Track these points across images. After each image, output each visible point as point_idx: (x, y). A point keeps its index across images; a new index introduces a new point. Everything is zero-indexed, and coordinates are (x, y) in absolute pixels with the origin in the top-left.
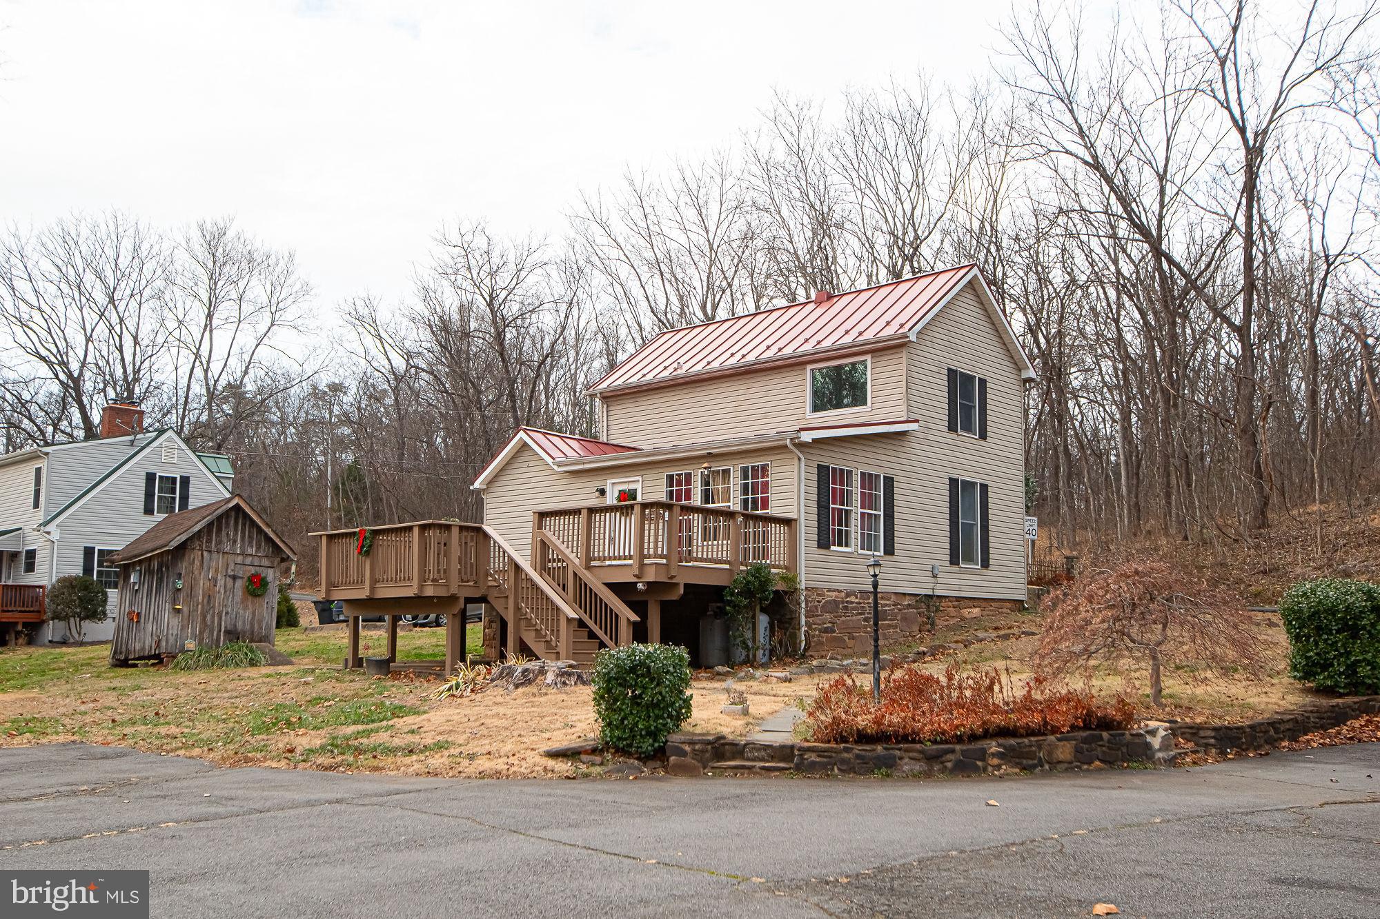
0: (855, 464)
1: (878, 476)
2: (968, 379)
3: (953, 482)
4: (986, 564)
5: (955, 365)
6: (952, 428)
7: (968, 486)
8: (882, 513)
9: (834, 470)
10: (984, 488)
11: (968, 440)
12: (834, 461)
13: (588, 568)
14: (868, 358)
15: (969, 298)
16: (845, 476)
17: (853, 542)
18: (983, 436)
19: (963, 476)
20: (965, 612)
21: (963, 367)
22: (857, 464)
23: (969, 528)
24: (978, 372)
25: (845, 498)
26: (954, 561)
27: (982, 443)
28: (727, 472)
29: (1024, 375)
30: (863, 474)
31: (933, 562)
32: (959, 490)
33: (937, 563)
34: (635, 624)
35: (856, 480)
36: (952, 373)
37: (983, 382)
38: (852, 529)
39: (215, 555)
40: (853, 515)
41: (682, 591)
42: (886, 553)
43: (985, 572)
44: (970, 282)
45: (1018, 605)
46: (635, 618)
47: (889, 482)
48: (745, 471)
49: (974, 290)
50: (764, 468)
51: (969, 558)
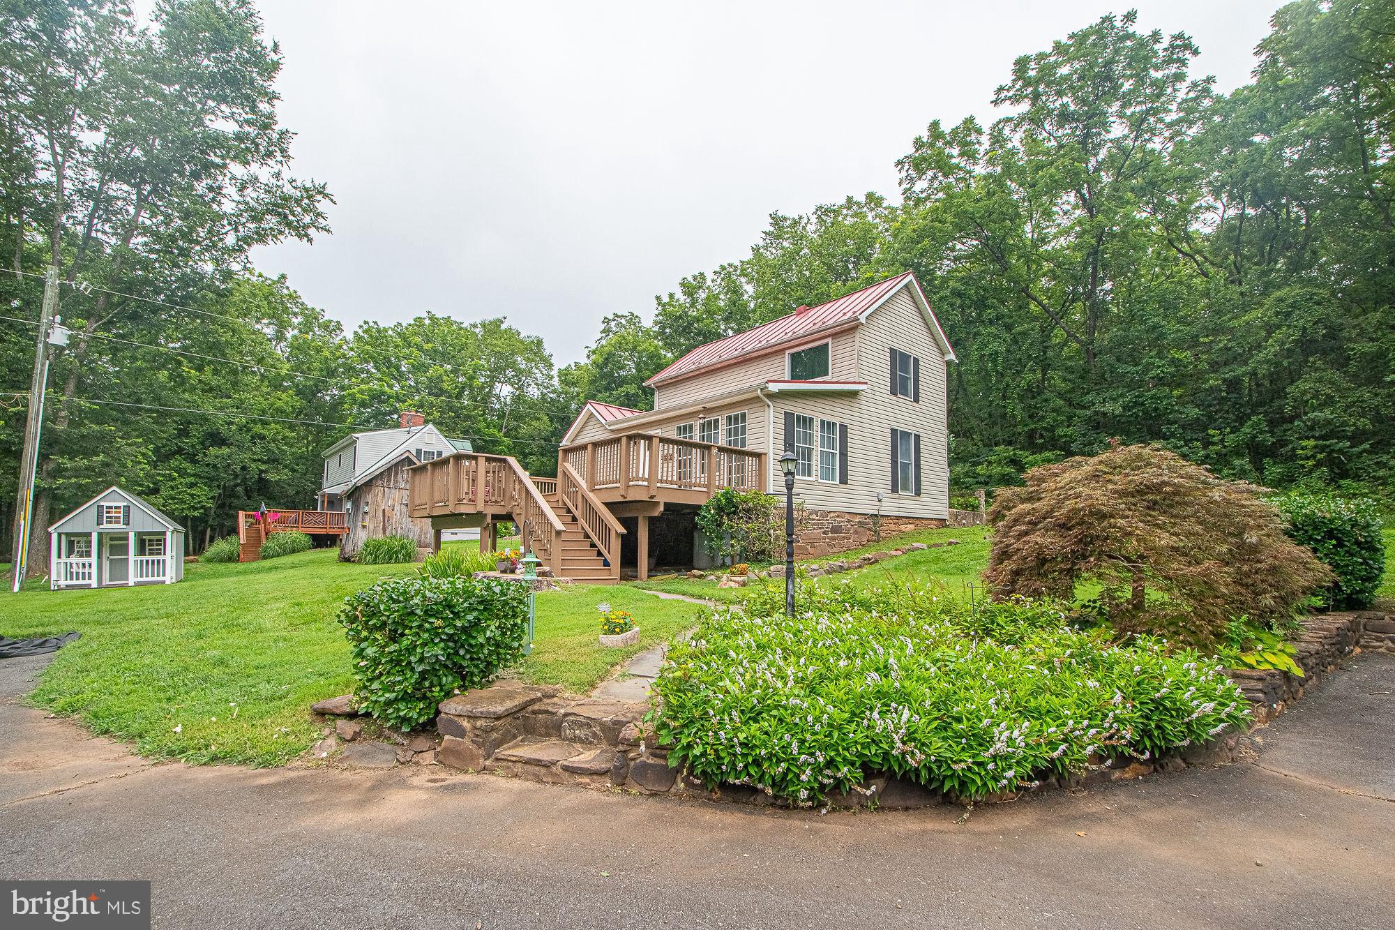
0: (815, 413)
1: (834, 424)
2: (905, 357)
3: (894, 432)
4: (918, 493)
5: (895, 346)
6: (893, 392)
7: (906, 435)
8: (838, 452)
9: (799, 417)
10: (917, 437)
11: (904, 402)
12: (798, 409)
13: (593, 491)
14: (829, 340)
15: (905, 298)
16: (807, 422)
17: (814, 473)
18: (917, 400)
19: (901, 427)
20: (903, 527)
21: (902, 347)
22: (818, 412)
23: (905, 466)
24: (914, 352)
25: (809, 438)
26: (894, 490)
27: (915, 404)
28: (717, 421)
29: (947, 358)
30: (823, 422)
31: (878, 490)
32: (897, 437)
33: (881, 491)
34: (623, 536)
35: (817, 426)
36: (893, 352)
37: (916, 361)
38: (813, 463)
39: (393, 491)
40: (814, 453)
41: (662, 508)
42: (841, 482)
43: (917, 498)
44: (906, 286)
45: (942, 523)
46: (622, 530)
47: (844, 428)
48: (729, 418)
49: (910, 292)
50: (744, 415)
51: (906, 488)
